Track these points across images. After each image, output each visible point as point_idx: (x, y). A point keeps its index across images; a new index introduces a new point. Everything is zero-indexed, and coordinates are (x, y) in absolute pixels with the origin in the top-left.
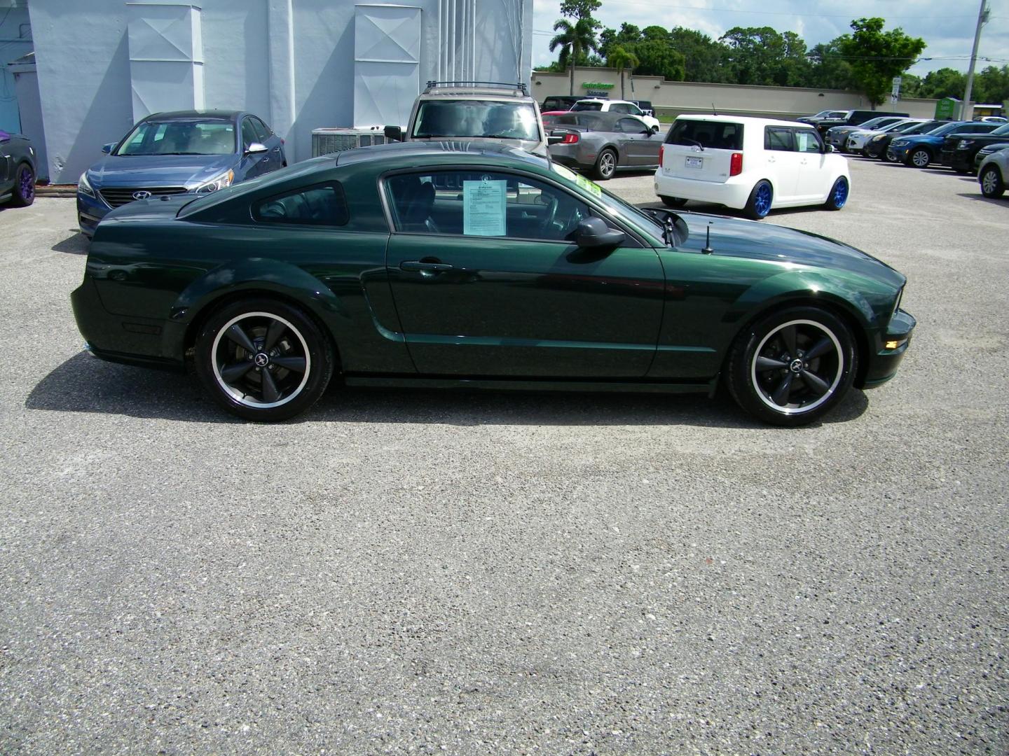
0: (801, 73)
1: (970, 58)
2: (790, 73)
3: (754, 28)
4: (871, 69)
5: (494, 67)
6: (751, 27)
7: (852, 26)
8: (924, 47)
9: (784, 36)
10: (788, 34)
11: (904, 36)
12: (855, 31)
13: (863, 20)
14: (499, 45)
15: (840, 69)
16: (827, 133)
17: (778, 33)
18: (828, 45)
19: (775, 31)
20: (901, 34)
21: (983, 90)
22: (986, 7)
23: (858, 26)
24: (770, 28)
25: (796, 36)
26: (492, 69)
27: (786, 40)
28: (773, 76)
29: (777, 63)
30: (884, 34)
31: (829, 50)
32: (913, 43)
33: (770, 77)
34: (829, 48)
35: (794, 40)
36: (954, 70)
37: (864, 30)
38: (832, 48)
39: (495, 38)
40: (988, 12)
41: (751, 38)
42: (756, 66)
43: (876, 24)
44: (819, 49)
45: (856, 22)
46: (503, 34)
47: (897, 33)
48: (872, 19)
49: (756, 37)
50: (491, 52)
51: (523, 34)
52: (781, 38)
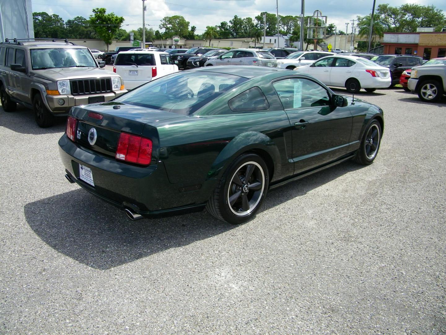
0: (63, 33)
1: (142, 24)
2: (58, 33)
3: (37, 12)
4: (104, 30)
5: (13, 31)
6: (35, 12)
7: (93, 11)
8: (124, 20)
9: (52, 16)
10: (54, 15)
11: (115, 16)
12: (95, 13)
13: (97, 9)
14: (15, 19)
15: (80, 30)
16: (111, 57)
17: (50, 15)
18: (73, 20)
19: (47, 14)
20: (114, 15)
21: (140, 37)
22: (145, 5)
23: (96, 11)
24: (45, 13)
25: (58, 16)
26: (12, 32)
27: (54, 18)
28: (51, 34)
29: (51, 28)
30: (107, 15)
31: (74, 22)
32: (119, 19)
33: (50, 36)
34: (73, 21)
35: (58, 18)
36: (124, 29)
37: (99, 13)
38: (75, 21)
39: (12, 15)
40: (146, 7)
41: (36, 17)
42: (42, 30)
43: (103, 11)
44: (69, 22)
45: (95, 10)
46: (16, 13)
47: (112, 15)
48: (101, 9)
49: (39, 17)
50: (11, 23)
51: (27, 14)
52: (51, 17)
